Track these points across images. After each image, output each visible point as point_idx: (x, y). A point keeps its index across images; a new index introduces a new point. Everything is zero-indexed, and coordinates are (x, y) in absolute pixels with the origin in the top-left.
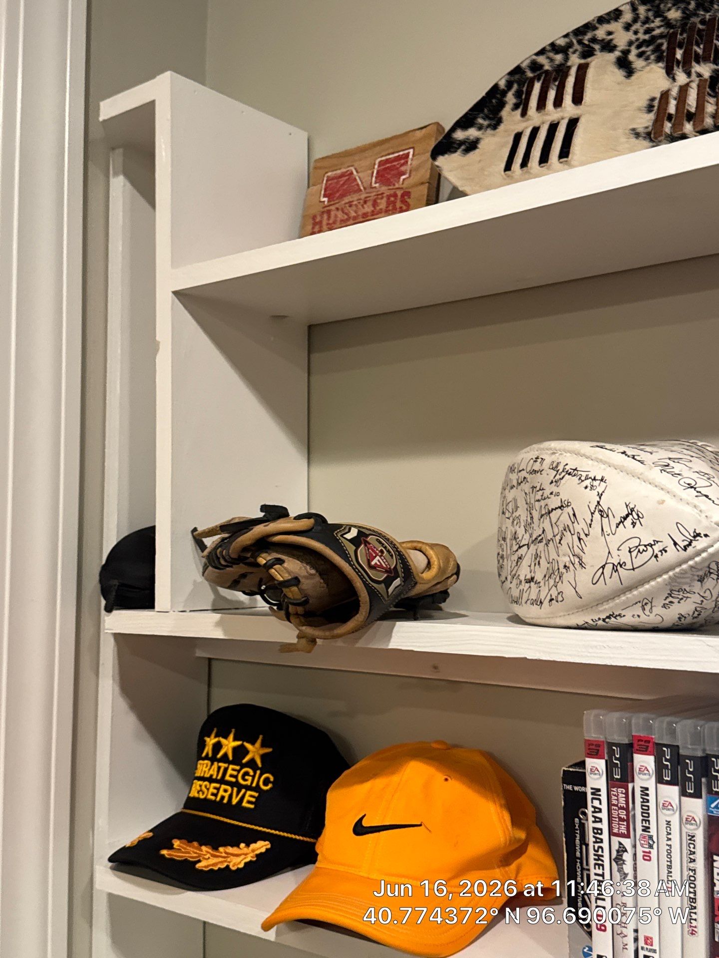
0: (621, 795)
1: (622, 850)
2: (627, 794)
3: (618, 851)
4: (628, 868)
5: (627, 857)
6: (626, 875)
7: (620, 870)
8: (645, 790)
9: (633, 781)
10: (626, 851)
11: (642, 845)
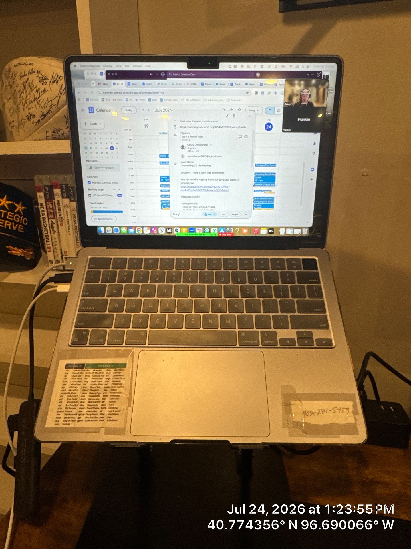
0: (50, 204)
1: (53, 223)
2: (52, 204)
3: (51, 224)
4: (55, 229)
5: (55, 226)
6: (55, 232)
7: (53, 230)
8: (58, 201)
9: (54, 199)
10: (54, 224)
11: (59, 221)
